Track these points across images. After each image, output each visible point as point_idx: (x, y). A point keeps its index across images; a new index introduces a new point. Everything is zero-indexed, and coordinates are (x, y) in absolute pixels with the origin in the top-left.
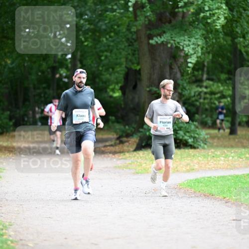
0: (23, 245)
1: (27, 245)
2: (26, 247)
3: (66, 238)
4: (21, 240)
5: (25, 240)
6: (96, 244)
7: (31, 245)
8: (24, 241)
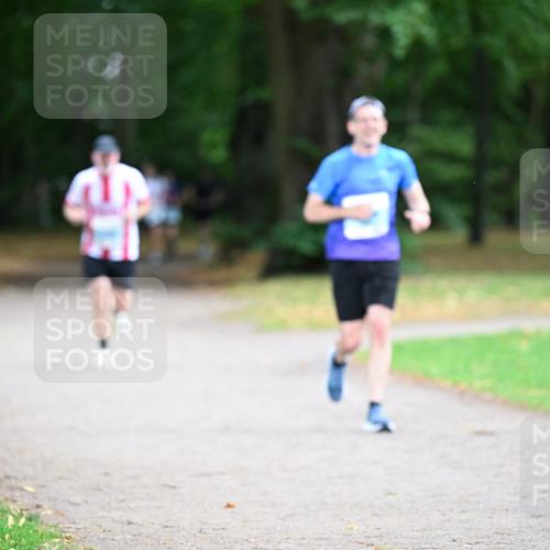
0: (12, 488)
1: (23, 490)
2: (17, 494)
3: (106, 474)
4: (7, 477)
5: (16, 478)
6: (173, 487)
7: (30, 489)
8: (13, 481)
